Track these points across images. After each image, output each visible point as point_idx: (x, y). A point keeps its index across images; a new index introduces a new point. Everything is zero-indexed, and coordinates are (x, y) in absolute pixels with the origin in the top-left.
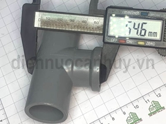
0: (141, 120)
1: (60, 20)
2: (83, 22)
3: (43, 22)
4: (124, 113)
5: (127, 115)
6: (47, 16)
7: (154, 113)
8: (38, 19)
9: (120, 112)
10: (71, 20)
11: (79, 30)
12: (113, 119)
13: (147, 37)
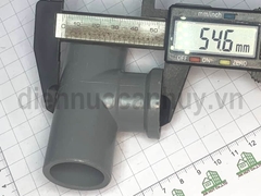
0: (225, 182)
1: (96, 26)
2: (133, 29)
3: (69, 29)
4: (199, 172)
5: (204, 175)
6: (75, 20)
7: (246, 171)
8: (62, 25)
9: (192, 170)
10: (114, 27)
11: (127, 42)
12: (182, 181)
13: (233, 52)
